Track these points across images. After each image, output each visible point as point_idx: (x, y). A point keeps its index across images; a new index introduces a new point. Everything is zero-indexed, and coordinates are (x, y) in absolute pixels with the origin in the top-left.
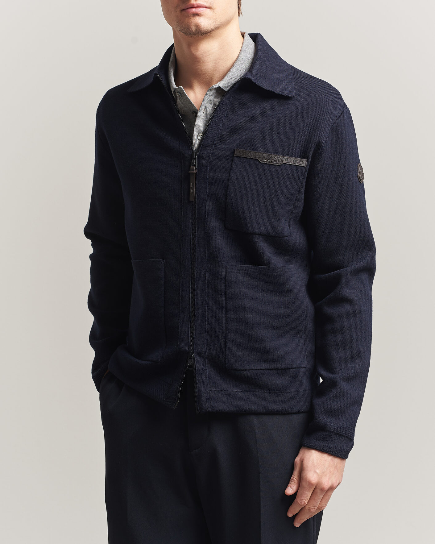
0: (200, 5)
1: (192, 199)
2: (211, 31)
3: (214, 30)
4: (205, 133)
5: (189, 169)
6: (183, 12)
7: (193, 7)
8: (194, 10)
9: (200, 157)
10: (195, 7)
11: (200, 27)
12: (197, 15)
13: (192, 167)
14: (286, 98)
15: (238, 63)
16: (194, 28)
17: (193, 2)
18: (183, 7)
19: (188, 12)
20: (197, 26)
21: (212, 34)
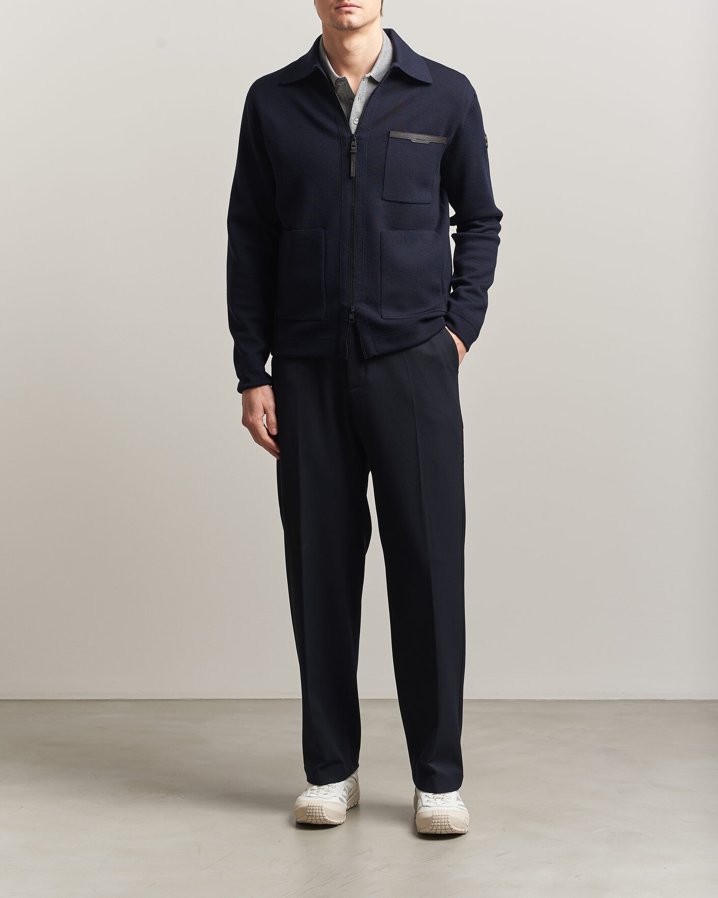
0: (352, 5)
1: (353, 175)
2: (360, 28)
3: (362, 27)
4: (362, 118)
5: (350, 149)
6: (337, 10)
7: (346, 6)
8: (347, 9)
9: (359, 139)
10: (348, 6)
11: (351, 23)
12: (350, 12)
13: (352, 148)
14: (426, 84)
15: (382, 55)
16: (346, 24)
17: (346, 1)
18: (337, 5)
19: (341, 10)
20: (349, 22)
21: (360, 30)
